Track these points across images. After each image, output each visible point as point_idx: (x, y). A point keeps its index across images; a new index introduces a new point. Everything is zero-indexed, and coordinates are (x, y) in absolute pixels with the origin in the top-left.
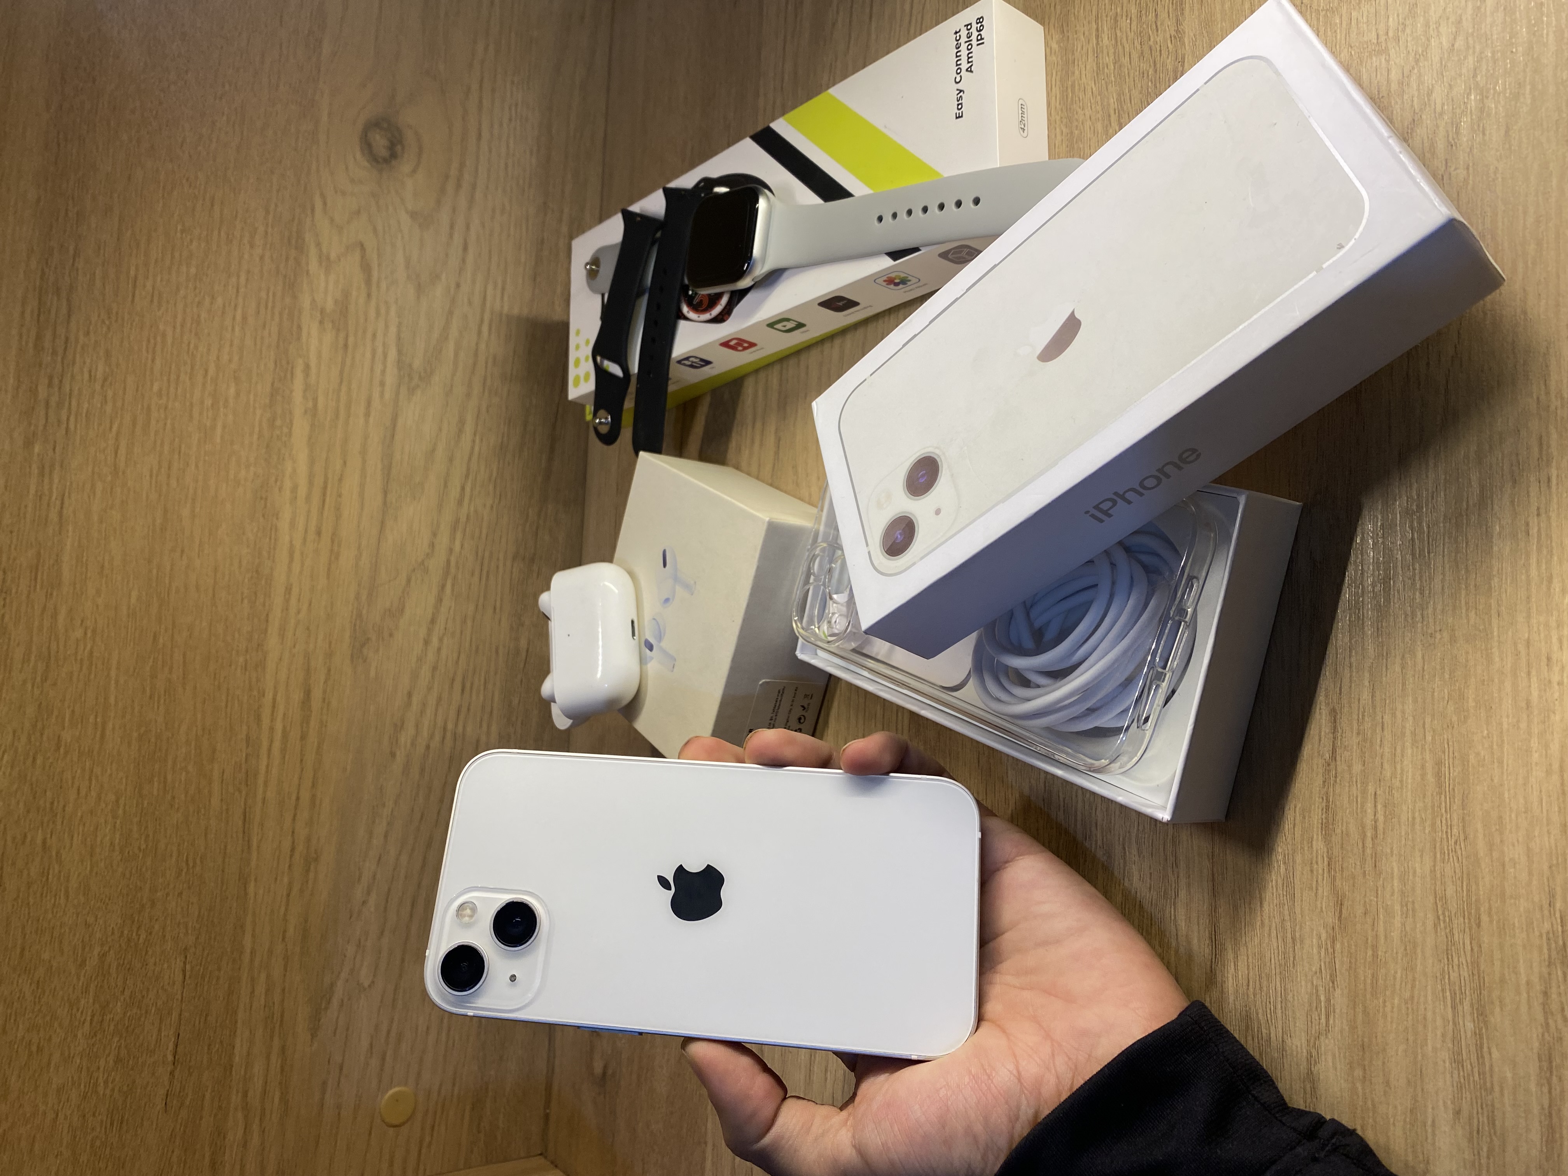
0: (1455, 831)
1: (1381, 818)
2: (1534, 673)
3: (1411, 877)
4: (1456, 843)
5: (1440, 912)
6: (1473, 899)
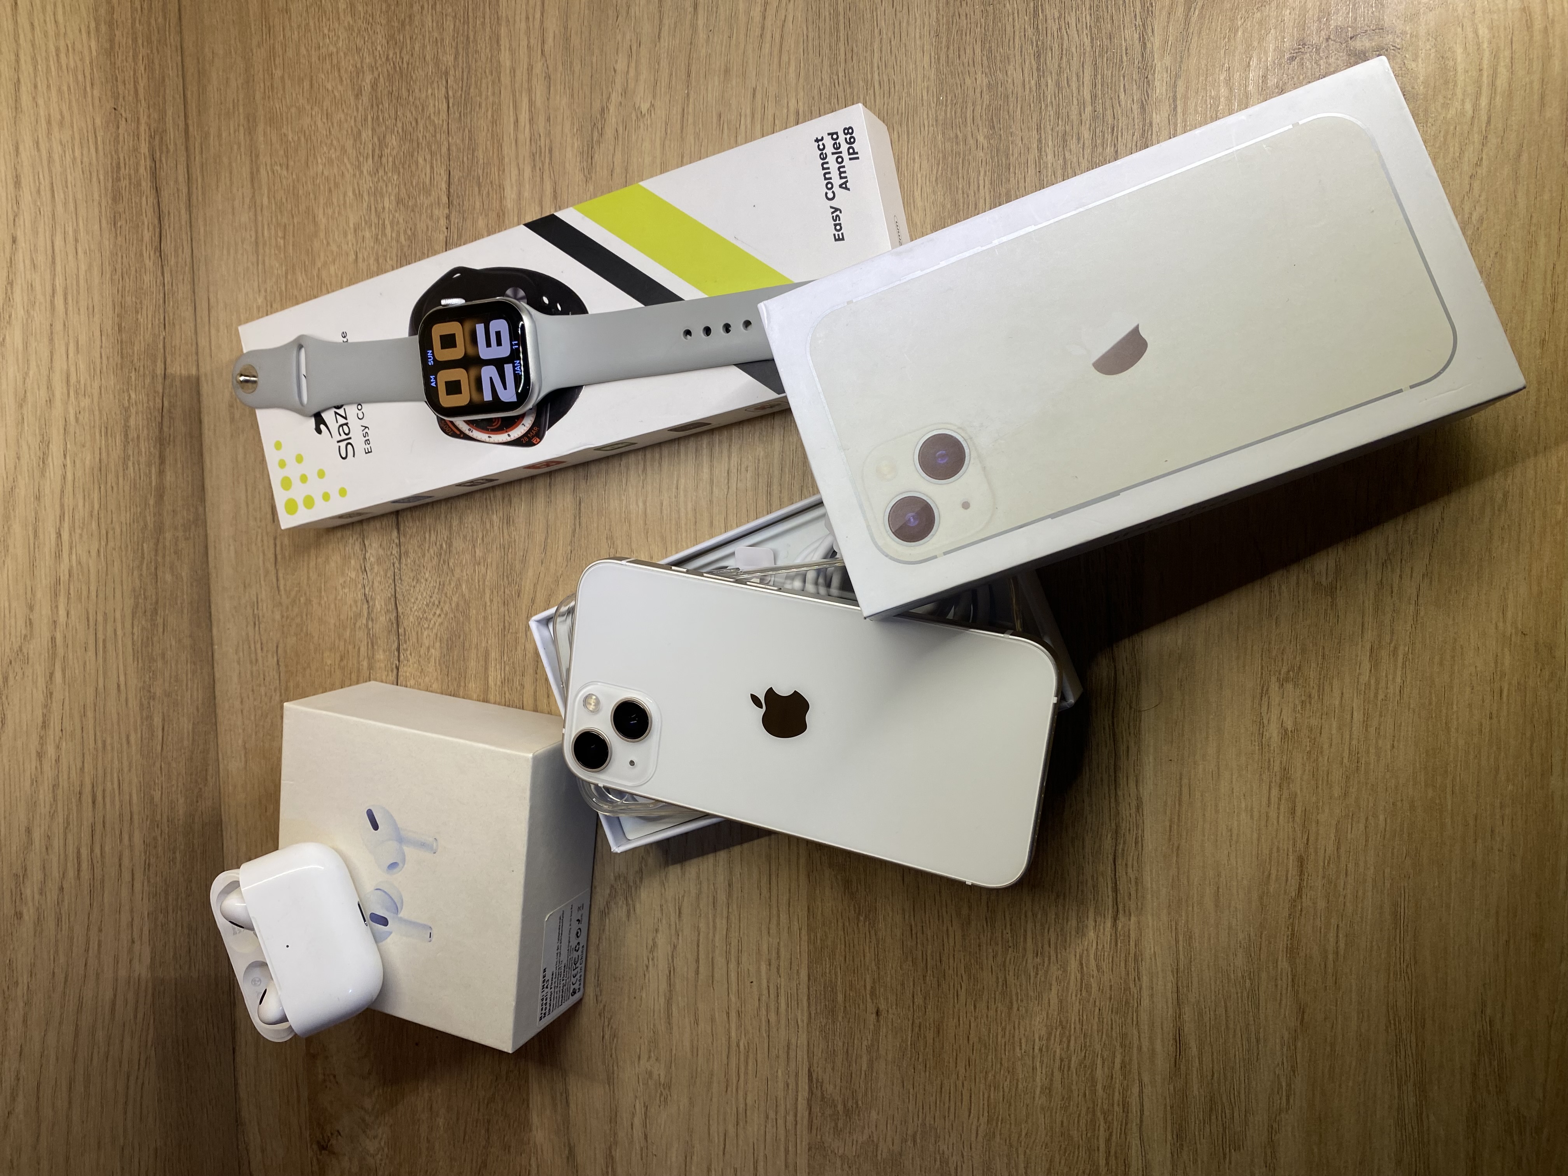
0: (1407, 957)
1: (1342, 945)
2: (1479, 841)
3: (1367, 991)
4: (1407, 967)
5: (1391, 1018)
6: (1420, 1008)
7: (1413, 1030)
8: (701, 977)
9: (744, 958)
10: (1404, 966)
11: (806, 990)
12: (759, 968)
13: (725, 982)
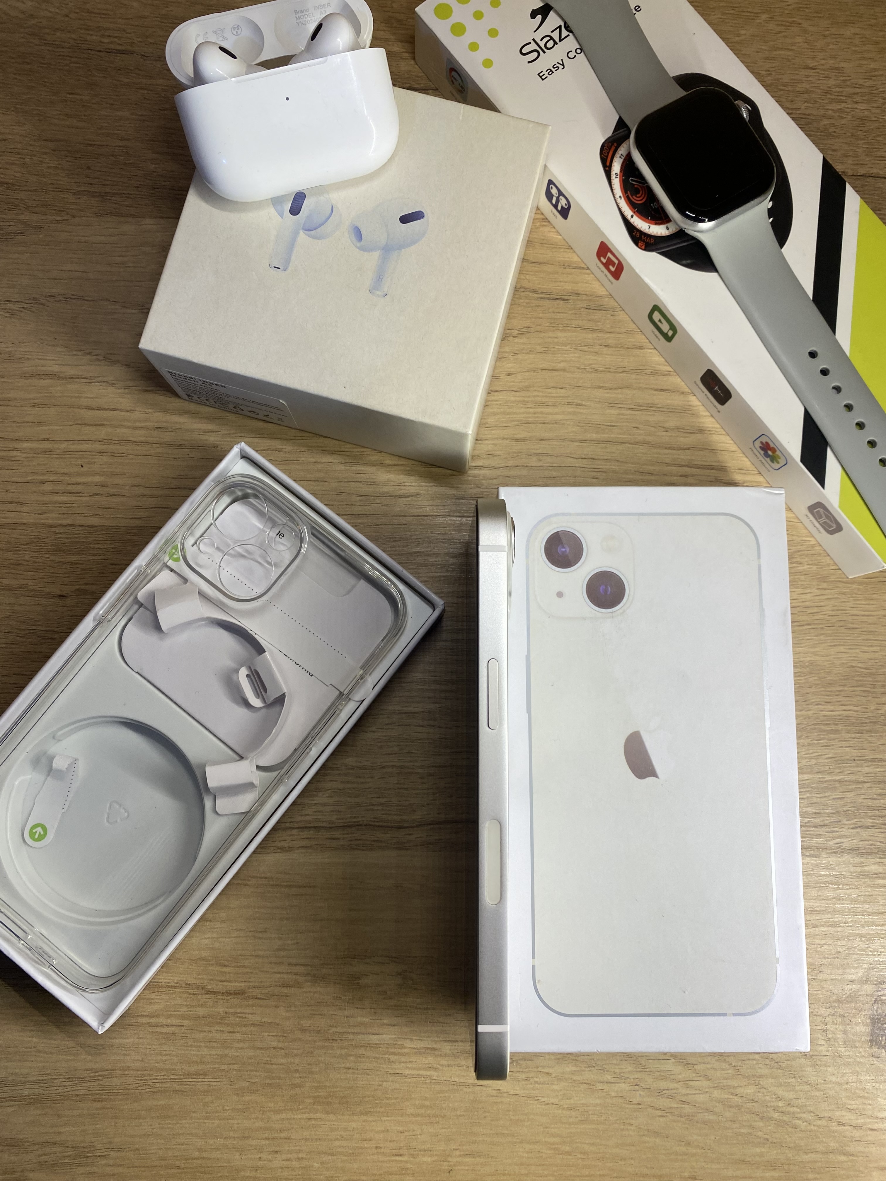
0: (158, 1085)
1: (164, 1030)
2: (267, 1142)
4: (149, 1085)
5: (100, 1073)
6: (112, 1097)
7: (90, 1092)
8: (83, 412)
9: (105, 459)
10: (150, 1083)
11: (78, 522)
12: (98, 474)
13: (80, 438)
